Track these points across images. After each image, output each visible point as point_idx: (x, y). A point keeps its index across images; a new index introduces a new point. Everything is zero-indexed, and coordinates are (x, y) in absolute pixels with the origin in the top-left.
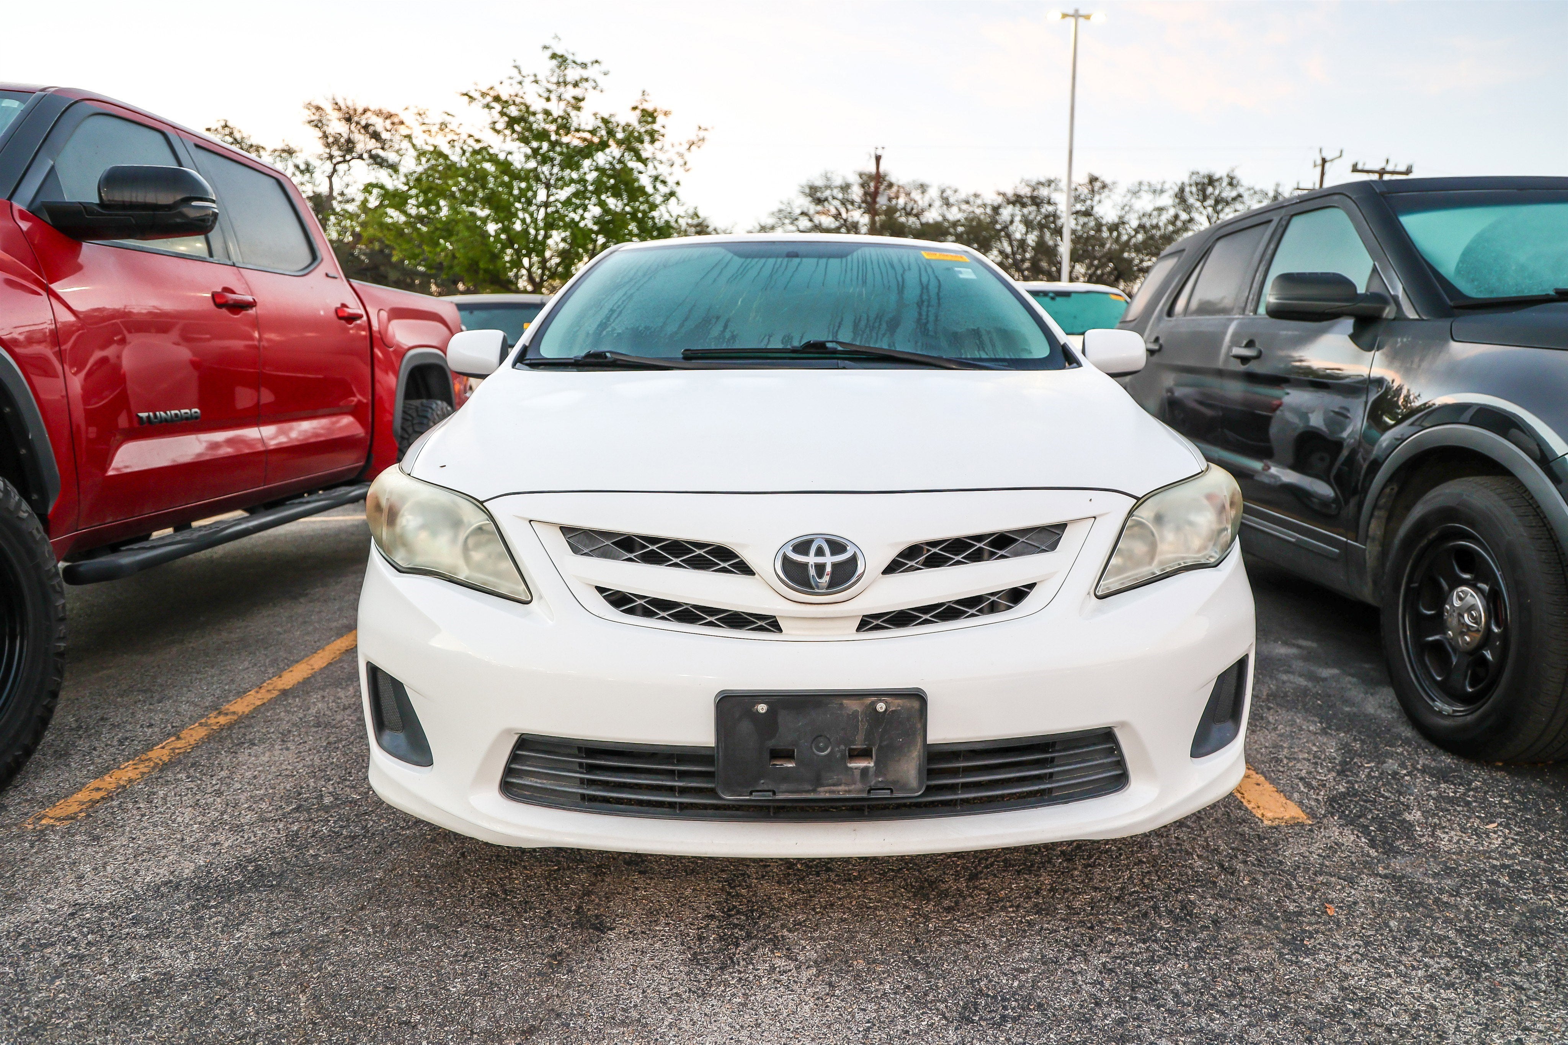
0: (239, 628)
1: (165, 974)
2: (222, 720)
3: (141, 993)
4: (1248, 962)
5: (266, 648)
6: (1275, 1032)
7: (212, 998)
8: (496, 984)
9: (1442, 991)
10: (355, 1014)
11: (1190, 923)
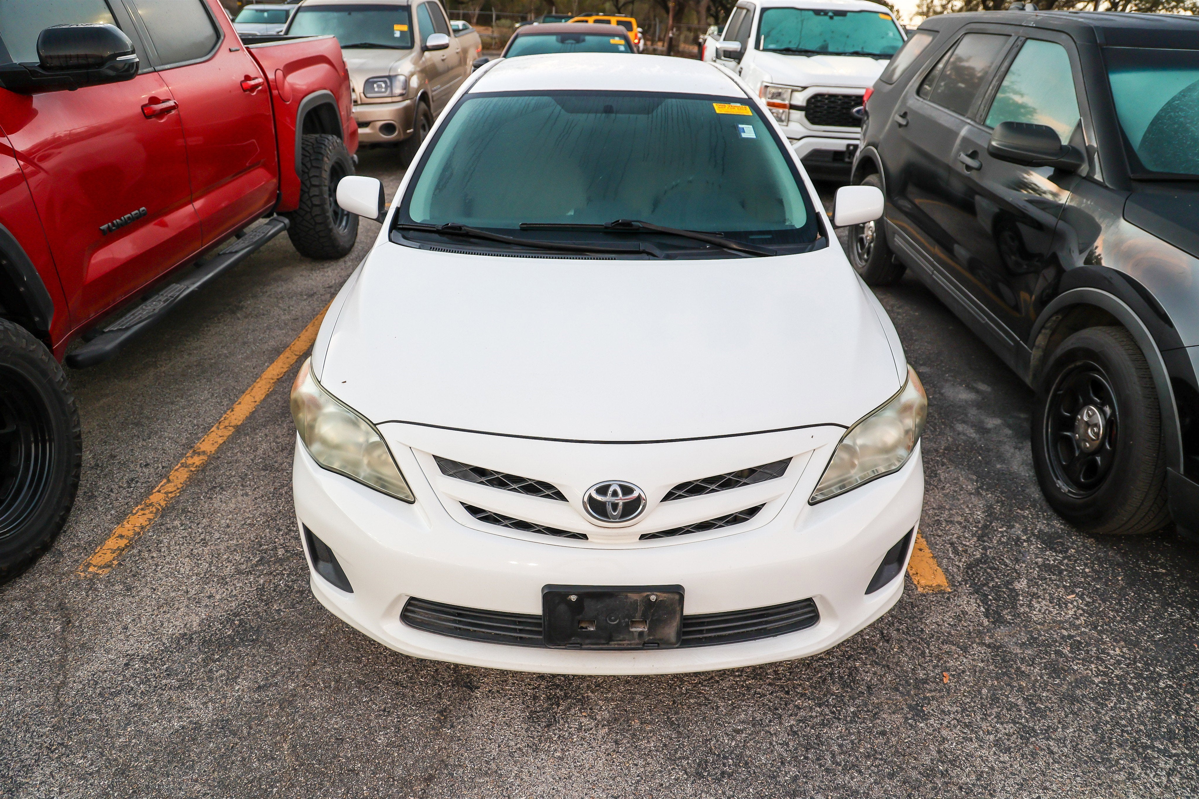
0: (196, 349)
1: (195, 723)
2: (197, 460)
3: (183, 740)
4: (884, 727)
5: (219, 374)
6: (890, 789)
7: (228, 746)
8: (406, 738)
9: (1002, 754)
10: (319, 762)
11: (852, 689)
